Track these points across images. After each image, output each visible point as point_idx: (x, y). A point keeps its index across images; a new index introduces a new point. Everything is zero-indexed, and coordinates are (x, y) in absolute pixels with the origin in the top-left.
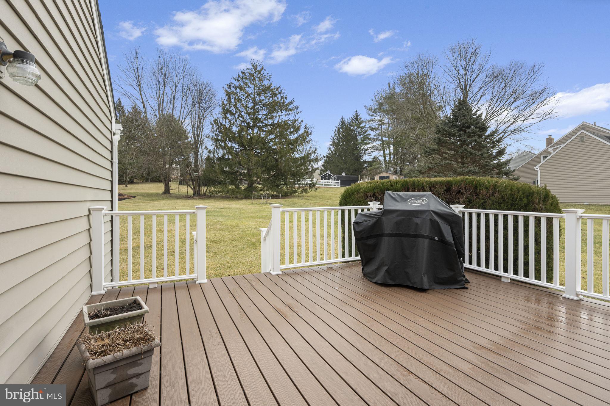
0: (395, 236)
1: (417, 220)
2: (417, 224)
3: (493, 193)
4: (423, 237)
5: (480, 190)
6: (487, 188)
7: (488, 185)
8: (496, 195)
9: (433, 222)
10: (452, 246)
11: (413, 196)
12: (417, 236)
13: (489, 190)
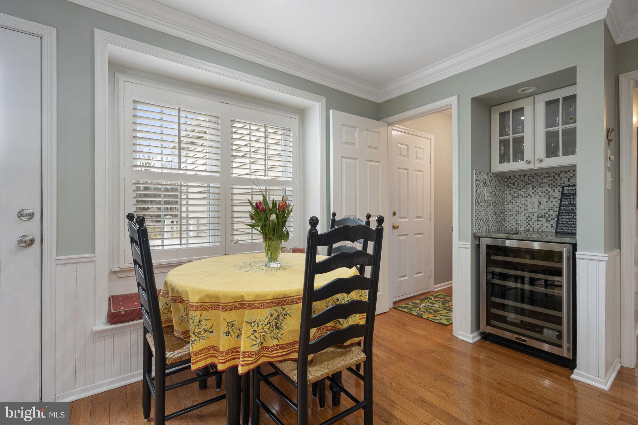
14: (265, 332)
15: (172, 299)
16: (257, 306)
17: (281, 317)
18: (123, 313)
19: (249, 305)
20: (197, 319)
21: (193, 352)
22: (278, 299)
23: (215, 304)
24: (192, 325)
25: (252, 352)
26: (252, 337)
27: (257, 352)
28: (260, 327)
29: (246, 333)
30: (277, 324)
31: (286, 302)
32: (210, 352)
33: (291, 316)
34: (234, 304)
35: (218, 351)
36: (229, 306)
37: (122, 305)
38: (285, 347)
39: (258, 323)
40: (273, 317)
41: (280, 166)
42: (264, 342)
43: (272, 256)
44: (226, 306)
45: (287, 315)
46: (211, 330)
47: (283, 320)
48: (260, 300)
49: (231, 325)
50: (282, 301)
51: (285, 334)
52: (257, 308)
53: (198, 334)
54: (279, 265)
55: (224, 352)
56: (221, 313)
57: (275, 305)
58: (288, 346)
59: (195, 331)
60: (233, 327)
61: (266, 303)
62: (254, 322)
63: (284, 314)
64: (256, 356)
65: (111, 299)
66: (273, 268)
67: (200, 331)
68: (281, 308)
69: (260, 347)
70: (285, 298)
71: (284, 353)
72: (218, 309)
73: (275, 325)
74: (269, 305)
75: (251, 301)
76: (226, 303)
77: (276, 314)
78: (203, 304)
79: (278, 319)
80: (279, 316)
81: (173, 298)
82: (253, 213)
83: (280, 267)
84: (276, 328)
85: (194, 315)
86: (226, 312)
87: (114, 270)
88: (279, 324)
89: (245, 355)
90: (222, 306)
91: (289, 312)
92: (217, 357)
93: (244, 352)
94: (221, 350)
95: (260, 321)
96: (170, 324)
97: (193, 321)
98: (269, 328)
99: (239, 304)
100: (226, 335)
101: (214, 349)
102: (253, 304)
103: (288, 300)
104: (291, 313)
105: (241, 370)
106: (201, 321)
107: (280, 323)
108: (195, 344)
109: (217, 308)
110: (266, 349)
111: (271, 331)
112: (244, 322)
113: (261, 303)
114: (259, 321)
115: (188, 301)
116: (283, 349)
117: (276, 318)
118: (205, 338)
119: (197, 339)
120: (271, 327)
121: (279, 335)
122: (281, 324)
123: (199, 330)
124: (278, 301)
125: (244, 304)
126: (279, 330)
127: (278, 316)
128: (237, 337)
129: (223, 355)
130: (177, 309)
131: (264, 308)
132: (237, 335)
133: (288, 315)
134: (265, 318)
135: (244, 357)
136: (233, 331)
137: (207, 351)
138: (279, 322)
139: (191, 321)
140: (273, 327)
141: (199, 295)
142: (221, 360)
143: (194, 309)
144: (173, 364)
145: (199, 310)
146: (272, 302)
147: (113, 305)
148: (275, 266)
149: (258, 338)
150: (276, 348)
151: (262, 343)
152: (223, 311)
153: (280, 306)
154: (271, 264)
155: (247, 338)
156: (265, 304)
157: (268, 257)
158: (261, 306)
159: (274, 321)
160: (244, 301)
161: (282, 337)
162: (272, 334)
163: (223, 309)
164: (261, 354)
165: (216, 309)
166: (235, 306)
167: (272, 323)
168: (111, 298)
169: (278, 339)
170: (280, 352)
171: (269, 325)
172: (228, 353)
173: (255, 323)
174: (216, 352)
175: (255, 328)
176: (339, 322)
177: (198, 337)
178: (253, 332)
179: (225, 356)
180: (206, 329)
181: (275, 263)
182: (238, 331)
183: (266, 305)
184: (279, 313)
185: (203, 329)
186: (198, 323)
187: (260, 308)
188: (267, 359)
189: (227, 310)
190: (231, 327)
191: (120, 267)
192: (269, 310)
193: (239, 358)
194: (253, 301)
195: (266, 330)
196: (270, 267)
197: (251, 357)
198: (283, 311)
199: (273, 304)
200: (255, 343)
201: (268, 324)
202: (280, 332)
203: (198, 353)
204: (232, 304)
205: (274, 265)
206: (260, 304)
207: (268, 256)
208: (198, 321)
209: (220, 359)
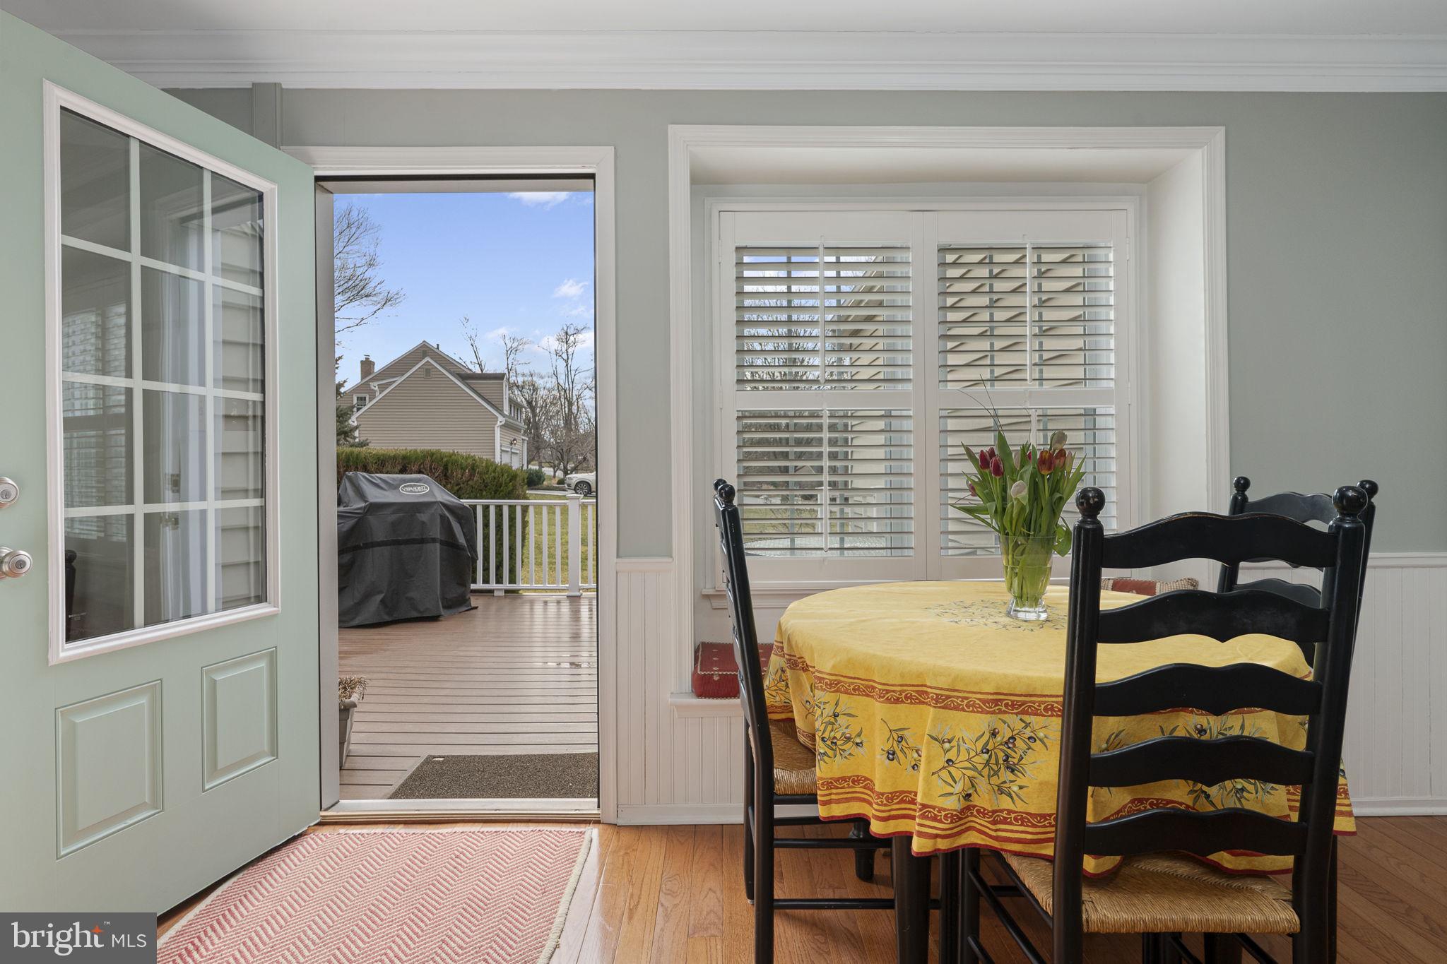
0: (390, 545)
1: (423, 517)
2: (423, 523)
3: (472, 475)
4: (434, 540)
5: (452, 471)
6: (462, 468)
7: (465, 464)
8: (475, 479)
9: (443, 517)
10: (465, 550)
11: (405, 481)
12: (422, 541)
13: (465, 471)
14: (975, 769)
15: (790, 660)
16: (957, 703)
17: (1019, 743)
18: (716, 678)
19: (938, 699)
20: (829, 710)
21: (821, 779)
22: (1011, 695)
23: (867, 683)
24: (820, 719)
25: (945, 810)
26: (944, 774)
27: (954, 813)
28: (964, 756)
29: (929, 762)
30: (1010, 759)
31: (1034, 708)
32: (858, 790)
33: (1046, 746)
34: (906, 691)
35: (872, 790)
36: (893, 691)
37: (715, 664)
38: (1029, 821)
39: (959, 746)
40: (999, 739)
41: (1080, 350)
42: (975, 795)
43: (1024, 590)
44: (888, 692)
45: (1035, 741)
46: (858, 740)
47: (1025, 752)
48: (964, 692)
49: (899, 737)
50: (1024, 703)
51: (1029, 789)
52: (957, 708)
53: (832, 743)
54: (1044, 616)
55: (883, 794)
56: (878, 705)
57: (1004, 708)
58: (1039, 822)
59: (826, 735)
60: (903, 742)
61: (979, 699)
62: (949, 741)
63: (1029, 738)
64: (951, 822)
65: (701, 650)
66: (1026, 621)
67: (835, 738)
68: (1021, 720)
69: (964, 804)
70: (1031, 696)
71: (1029, 837)
72: (872, 697)
73: (1004, 761)
74: (987, 707)
75: (941, 689)
76: (888, 685)
77: (1005, 733)
78: (842, 679)
79: (1011, 745)
80: (1015, 739)
81: (790, 658)
82: (976, 480)
83: (1047, 620)
84: (1008, 768)
85: (823, 700)
86: (889, 705)
87: (705, 592)
88: (1016, 761)
89: (925, 813)
90: (880, 690)
91: (1041, 735)
92: (870, 804)
93: (924, 806)
94: (877, 788)
95: (964, 742)
96: (789, 715)
97: (822, 713)
98: (987, 763)
99: (917, 692)
100: (888, 758)
101: (866, 785)
102: (948, 697)
103: (1040, 703)
104: (1046, 737)
105: (918, 846)
106: (838, 716)
107: (1018, 756)
108: (825, 762)
109: (871, 692)
110: (978, 811)
111: (992, 773)
112: (926, 737)
113: (966, 698)
114: (961, 739)
115: (814, 667)
116: (1025, 826)
117: (1006, 743)
118: (846, 754)
119: (830, 753)
120: (993, 761)
121: (1015, 788)
122: (1019, 761)
123: (833, 733)
124: (1013, 701)
125: (926, 692)
126: (1015, 775)
127: (1013, 738)
128: (914, 768)
129: (882, 802)
130: (799, 684)
131: (975, 712)
132: (913, 763)
133: (1038, 741)
134: (977, 736)
135: (923, 816)
136: (902, 750)
137: (851, 784)
138: (1013, 754)
139: (818, 712)
140: (997, 763)
141: (834, 659)
142: (876, 810)
143: (824, 687)
144: (786, 795)
145: (832, 690)
146: (996, 702)
147: (701, 661)
148: (1032, 616)
149: (957, 780)
150: (1006, 819)
151: (969, 795)
152: (880, 702)
153: (1017, 714)
154: (1020, 611)
155: (933, 774)
156: (977, 702)
157: (1014, 592)
158: (968, 706)
159: (1001, 750)
160: (925, 686)
161: (1021, 792)
162: (994, 780)
163: (880, 697)
164: (966, 820)
165: (867, 695)
166: (906, 695)
167: (995, 753)
168: (701, 646)
169: (1012, 798)
170: (1017, 832)
171: (986, 756)
172: (892, 799)
173: (952, 744)
174: (869, 792)
175: (952, 755)
176: (1208, 796)
177: (832, 749)
178: (946, 765)
179: (885, 805)
180: (848, 735)
181: (1031, 610)
182: (915, 755)
183: (978, 704)
184: (1014, 733)
185: (843, 734)
186: (832, 720)
187: (963, 710)
188: (983, 839)
189: (888, 701)
190: (900, 742)
191: (715, 588)
192: (986, 718)
193: (913, 818)
194: (947, 690)
195: (980, 767)
196: (1017, 618)
197: (940, 821)
198: (1025, 727)
199: (996, 705)
200: (950, 790)
201: (983, 753)
202: (1018, 779)
203: (831, 783)
204: (899, 688)
205: (1029, 614)
206: (966, 701)
207: (1012, 590)
208: (831, 714)
209: (874, 809)
